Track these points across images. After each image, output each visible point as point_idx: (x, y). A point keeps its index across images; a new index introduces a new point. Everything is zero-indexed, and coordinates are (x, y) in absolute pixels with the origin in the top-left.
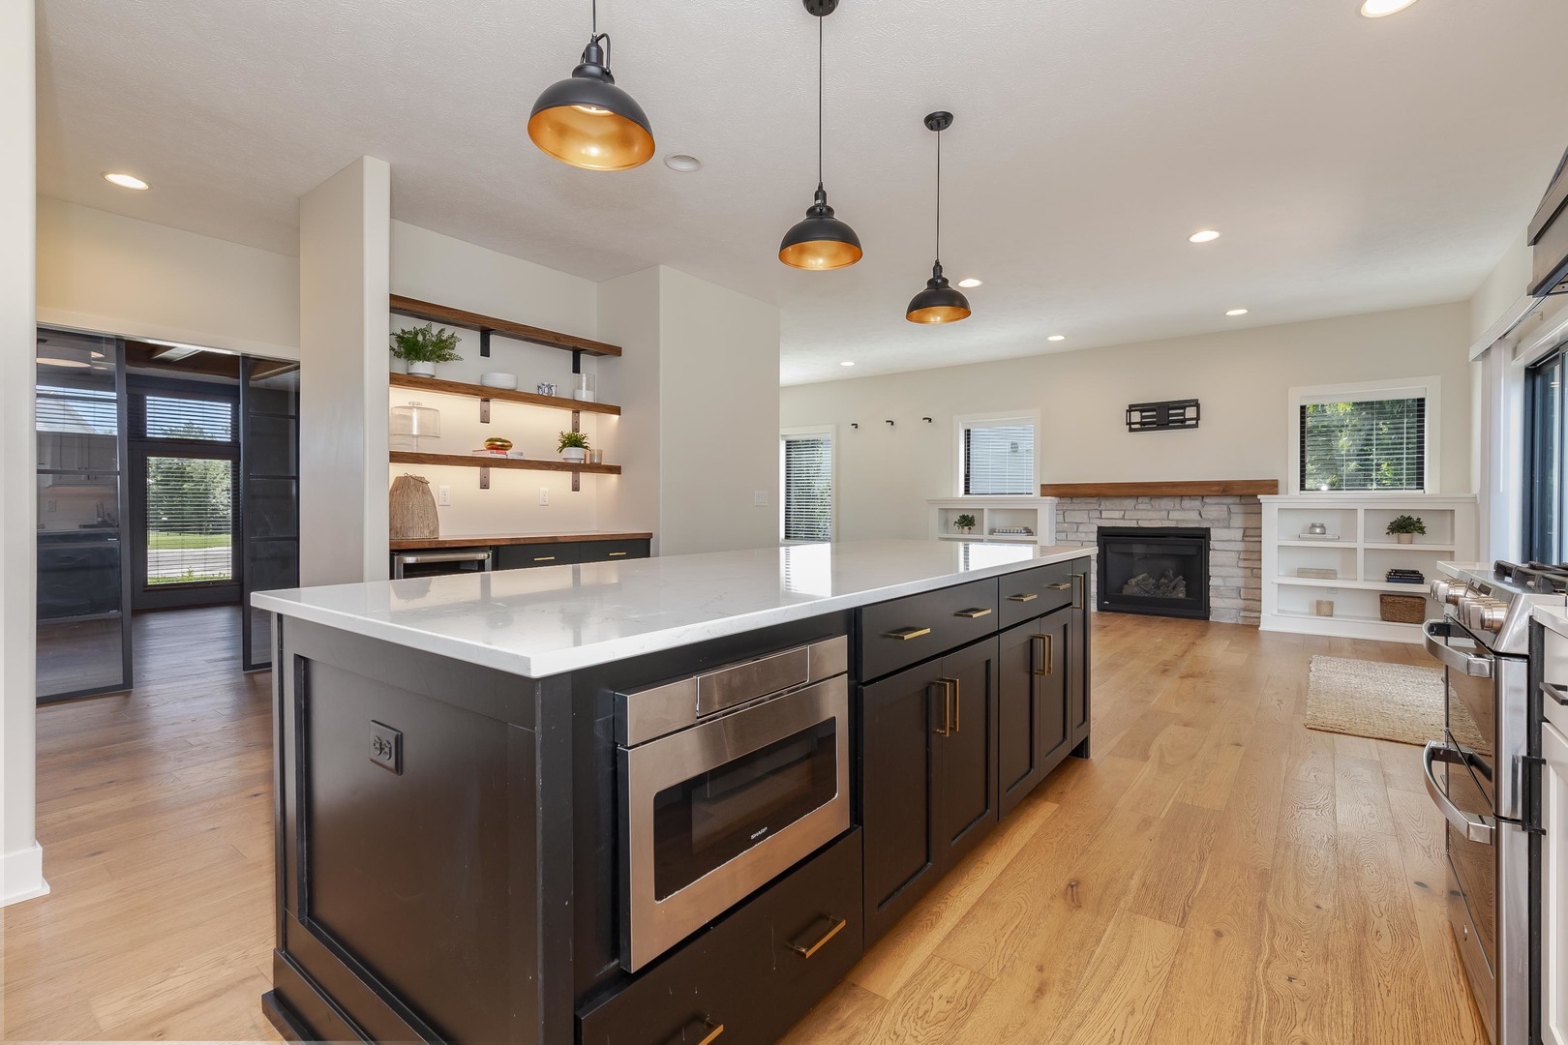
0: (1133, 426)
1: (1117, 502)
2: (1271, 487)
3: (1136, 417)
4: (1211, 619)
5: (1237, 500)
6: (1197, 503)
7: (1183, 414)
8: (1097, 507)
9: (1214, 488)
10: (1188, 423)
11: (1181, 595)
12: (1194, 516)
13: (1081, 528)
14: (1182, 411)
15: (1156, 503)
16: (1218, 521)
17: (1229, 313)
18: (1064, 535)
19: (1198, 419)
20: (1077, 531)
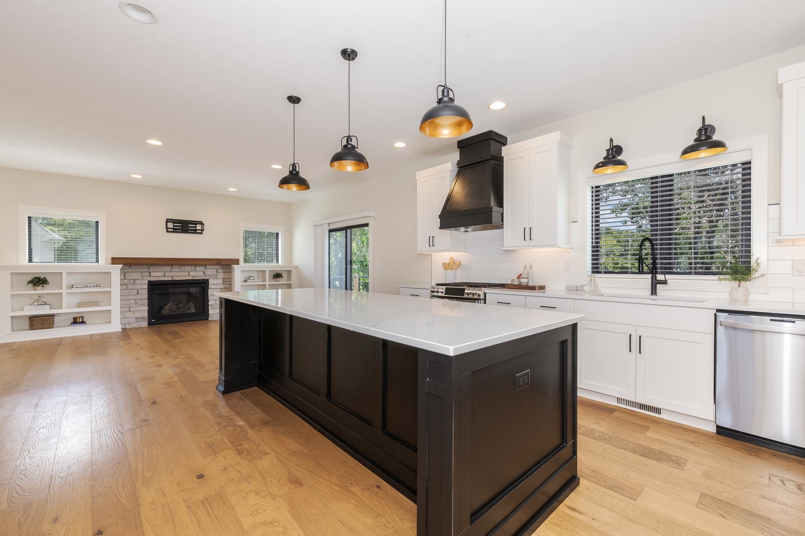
0: (168, 230)
1: (160, 268)
2: (237, 262)
3: (170, 225)
4: (209, 319)
5: (220, 267)
6: (203, 268)
7: (196, 227)
8: (148, 270)
9: (214, 262)
10: (198, 231)
11: (194, 311)
12: (201, 274)
13: (137, 282)
14: (195, 226)
15: (182, 268)
16: (212, 276)
17: (229, 189)
18: (125, 286)
19: (202, 230)
20: (134, 284)
